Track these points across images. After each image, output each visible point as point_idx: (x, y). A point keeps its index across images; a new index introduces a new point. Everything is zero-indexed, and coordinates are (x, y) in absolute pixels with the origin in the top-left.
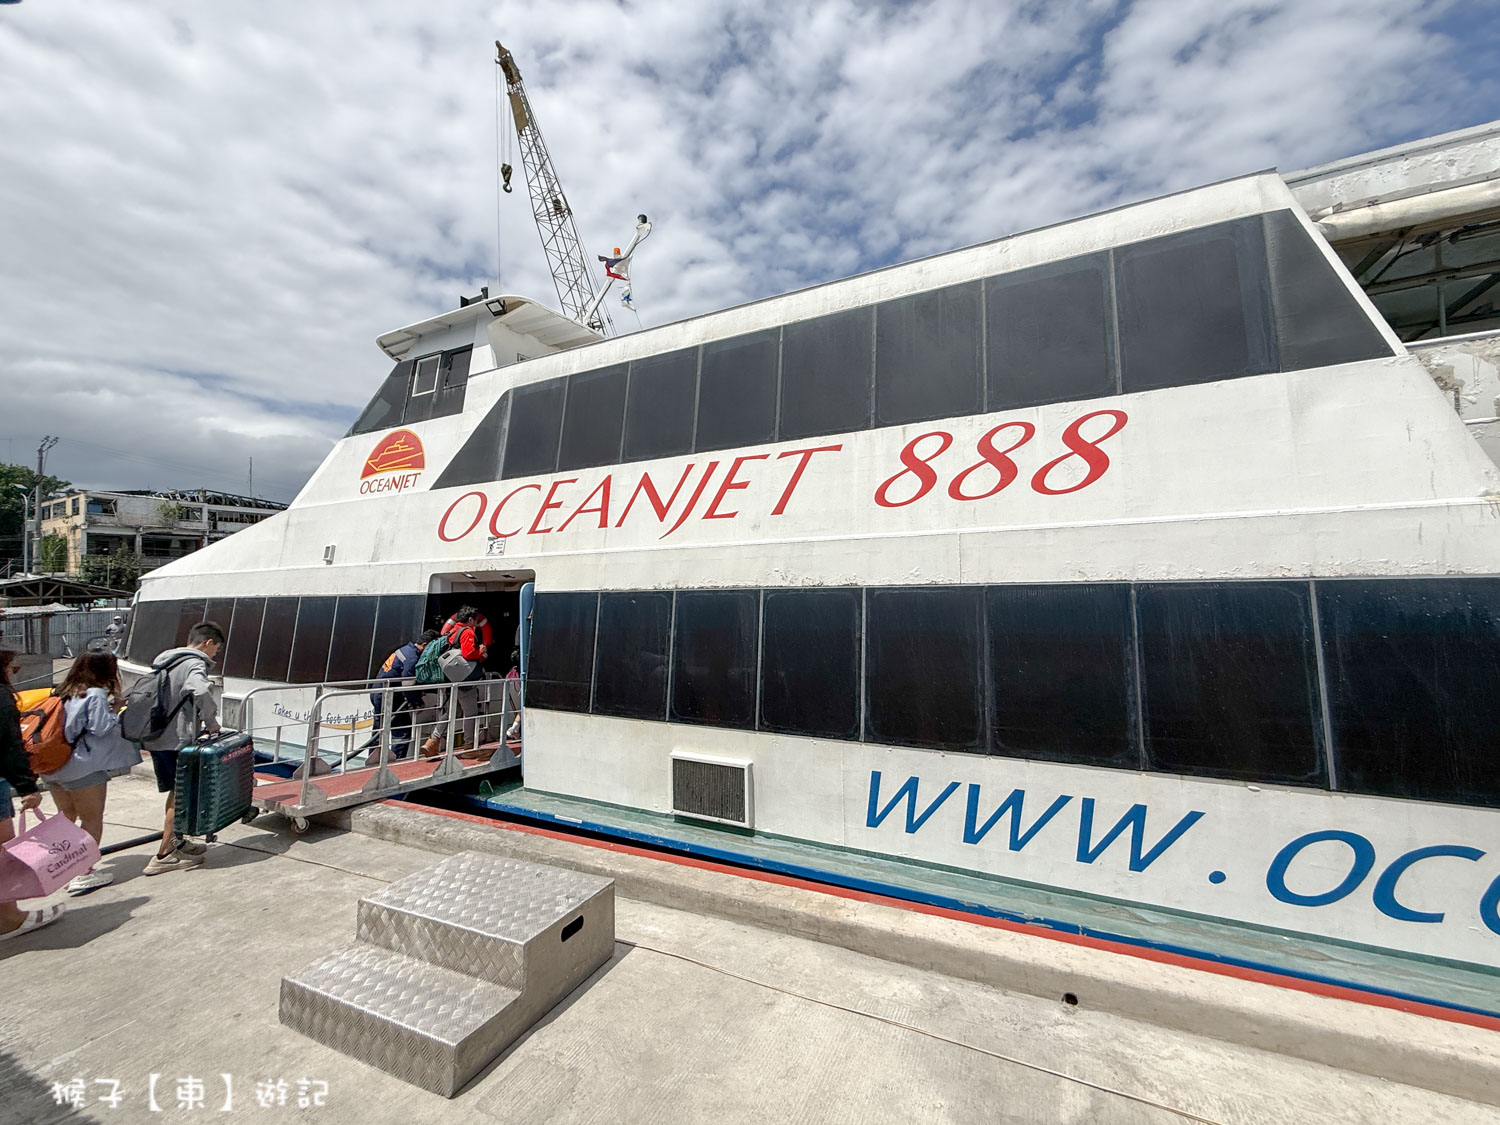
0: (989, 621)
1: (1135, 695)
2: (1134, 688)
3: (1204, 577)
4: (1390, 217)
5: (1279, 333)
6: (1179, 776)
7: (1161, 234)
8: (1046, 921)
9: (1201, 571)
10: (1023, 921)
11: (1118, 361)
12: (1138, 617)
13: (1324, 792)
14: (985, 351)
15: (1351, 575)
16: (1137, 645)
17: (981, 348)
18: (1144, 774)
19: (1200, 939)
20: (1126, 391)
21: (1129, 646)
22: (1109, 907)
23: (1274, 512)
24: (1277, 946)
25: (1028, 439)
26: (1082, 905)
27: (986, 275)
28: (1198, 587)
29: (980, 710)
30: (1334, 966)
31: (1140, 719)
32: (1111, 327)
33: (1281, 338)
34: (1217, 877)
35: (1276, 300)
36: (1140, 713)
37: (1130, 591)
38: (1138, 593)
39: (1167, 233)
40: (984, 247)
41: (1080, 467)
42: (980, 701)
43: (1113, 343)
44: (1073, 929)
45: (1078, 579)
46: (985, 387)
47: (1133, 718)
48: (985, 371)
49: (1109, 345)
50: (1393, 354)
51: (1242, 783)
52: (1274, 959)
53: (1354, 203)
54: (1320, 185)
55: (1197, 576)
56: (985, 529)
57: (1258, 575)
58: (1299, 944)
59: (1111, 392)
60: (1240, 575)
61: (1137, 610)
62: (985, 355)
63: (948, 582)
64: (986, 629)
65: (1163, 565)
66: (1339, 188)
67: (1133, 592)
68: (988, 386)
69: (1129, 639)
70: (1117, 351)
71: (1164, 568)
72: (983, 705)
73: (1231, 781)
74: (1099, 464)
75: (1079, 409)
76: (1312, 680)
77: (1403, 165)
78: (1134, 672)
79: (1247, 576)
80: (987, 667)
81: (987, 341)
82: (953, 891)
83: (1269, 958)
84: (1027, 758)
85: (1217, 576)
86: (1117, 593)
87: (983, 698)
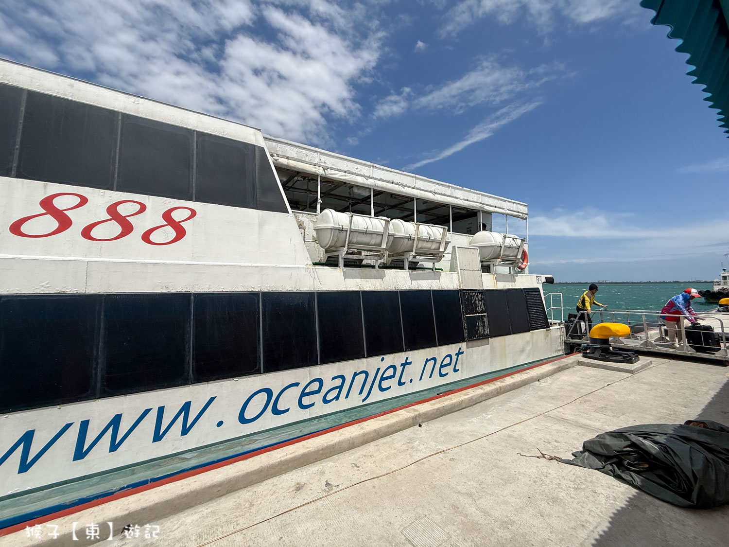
0: (105, 316)
1: (189, 348)
2: (189, 345)
3: (224, 290)
4: (291, 165)
5: (258, 195)
6: (206, 383)
7: (218, 134)
8: (128, 486)
9: (222, 288)
10: (112, 493)
11: (194, 185)
12: (193, 309)
13: (259, 375)
14: (118, 154)
15: (272, 291)
16: (192, 323)
17: (115, 152)
18: (191, 386)
19: (210, 456)
20: (197, 200)
21: (188, 324)
22: (169, 460)
23: (250, 264)
24: (240, 444)
25: (141, 212)
26: (153, 466)
27: (122, 111)
28: (220, 295)
29: (94, 372)
30: (258, 443)
31: (191, 359)
32: (193, 168)
33: (258, 196)
34: (220, 424)
35: (257, 181)
36: (191, 356)
37: (191, 297)
38: (195, 297)
39: (220, 135)
40: (123, 95)
41: (171, 233)
42: (94, 366)
43: (193, 175)
44: (145, 483)
45: (165, 291)
46: (116, 176)
47: (188, 358)
48: (117, 166)
49: (191, 176)
50: (288, 213)
51: (232, 379)
52: (238, 450)
53: (283, 156)
54: (274, 144)
55: (221, 290)
56: (107, 260)
57: (243, 290)
58: (248, 439)
59: (190, 199)
60: (237, 290)
61: (193, 306)
62: (117, 157)
63: (75, 292)
64: (102, 321)
65: (206, 285)
66: (280, 148)
67: (192, 297)
68: (118, 175)
69: (189, 320)
70: (194, 180)
71: (207, 286)
72: (96, 369)
73: (227, 379)
74: (181, 233)
75: (172, 203)
76: (258, 331)
77: (296, 150)
78: (190, 337)
79: (239, 290)
80: (101, 344)
81: (120, 149)
82: (59, 498)
83: (236, 451)
84: (125, 394)
85: (228, 290)
86: (184, 298)
87: (97, 364)
